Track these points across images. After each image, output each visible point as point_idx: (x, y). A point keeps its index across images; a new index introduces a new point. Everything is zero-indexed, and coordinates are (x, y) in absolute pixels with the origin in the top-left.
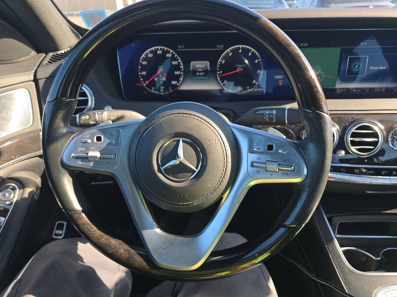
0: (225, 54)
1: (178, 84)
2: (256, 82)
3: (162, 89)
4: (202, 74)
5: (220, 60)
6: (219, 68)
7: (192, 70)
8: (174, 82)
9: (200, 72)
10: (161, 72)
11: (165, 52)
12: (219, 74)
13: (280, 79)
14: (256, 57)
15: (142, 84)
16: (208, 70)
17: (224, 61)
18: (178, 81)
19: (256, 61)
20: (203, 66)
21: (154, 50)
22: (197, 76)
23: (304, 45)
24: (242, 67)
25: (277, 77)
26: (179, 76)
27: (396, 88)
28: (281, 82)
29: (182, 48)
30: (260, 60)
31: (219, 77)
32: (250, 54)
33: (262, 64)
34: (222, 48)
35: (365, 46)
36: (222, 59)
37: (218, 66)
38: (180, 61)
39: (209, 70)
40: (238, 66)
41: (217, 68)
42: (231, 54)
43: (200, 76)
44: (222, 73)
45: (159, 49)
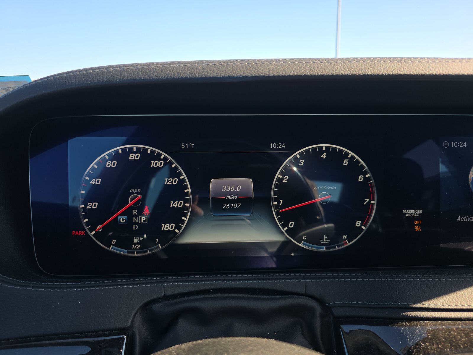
0: (290, 162)
1: (177, 231)
2: (362, 224)
3: (135, 244)
4: (235, 206)
5: (278, 175)
6: (276, 193)
7: (212, 198)
8: (166, 227)
9: (231, 201)
10: (135, 204)
11: (147, 157)
12: (276, 207)
13: (416, 218)
14: (360, 170)
15: (86, 232)
16: (250, 198)
17: (287, 179)
18: (178, 223)
19: (361, 178)
20: (239, 189)
21: (120, 151)
22: (226, 211)
23: (460, 145)
24: (330, 191)
25: (409, 213)
26: (182, 211)
28: (418, 225)
29: (190, 149)
30: (368, 176)
31: (277, 214)
32: (346, 162)
33: (374, 184)
34: (282, 149)
36: (282, 173)
37: (274, 189)
38: (184, 176)
39: (253, 196)
40: (320, 188)
41: (272, 193)
42: (302, 163)
43: (231, 210)
44: (284, 206)
45: (135, 150)
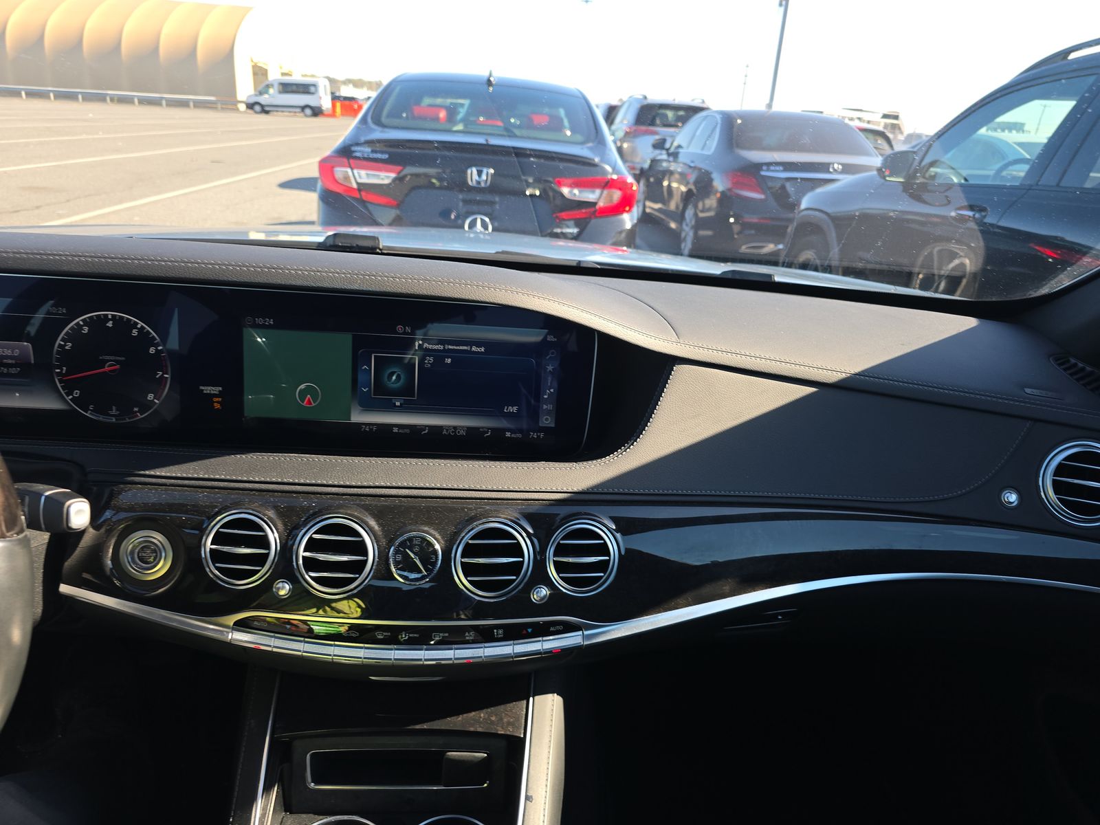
0: (72, 329)
2: (154, 398)
4: (13, 371)
5: (59, 341)
6: (58, 360)
9: (9, 366)
12: (59, 374)
13: (215, 395)
14: (151, 342)
16: (30, 363)
17: (69, 346)
19: (152, 350)
20: (17, 353)
22: (3, 374)
23: (264, 322)
24: (118, 362)
25: (208, 390)
27: (489, 429)
28: (218, 402)
30: (160, 348)
31: (60, 382)
32: (135, 332)
33: (167, 358)
34: (63, 314)
35: (408, 334)
36: (64, 340)
37: (55, 356)
39: (33, 362)
40: (108, 358)
41: (54, 359)
42: (86, 330)
43: (8, 375)
44: (68, 373)
